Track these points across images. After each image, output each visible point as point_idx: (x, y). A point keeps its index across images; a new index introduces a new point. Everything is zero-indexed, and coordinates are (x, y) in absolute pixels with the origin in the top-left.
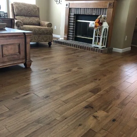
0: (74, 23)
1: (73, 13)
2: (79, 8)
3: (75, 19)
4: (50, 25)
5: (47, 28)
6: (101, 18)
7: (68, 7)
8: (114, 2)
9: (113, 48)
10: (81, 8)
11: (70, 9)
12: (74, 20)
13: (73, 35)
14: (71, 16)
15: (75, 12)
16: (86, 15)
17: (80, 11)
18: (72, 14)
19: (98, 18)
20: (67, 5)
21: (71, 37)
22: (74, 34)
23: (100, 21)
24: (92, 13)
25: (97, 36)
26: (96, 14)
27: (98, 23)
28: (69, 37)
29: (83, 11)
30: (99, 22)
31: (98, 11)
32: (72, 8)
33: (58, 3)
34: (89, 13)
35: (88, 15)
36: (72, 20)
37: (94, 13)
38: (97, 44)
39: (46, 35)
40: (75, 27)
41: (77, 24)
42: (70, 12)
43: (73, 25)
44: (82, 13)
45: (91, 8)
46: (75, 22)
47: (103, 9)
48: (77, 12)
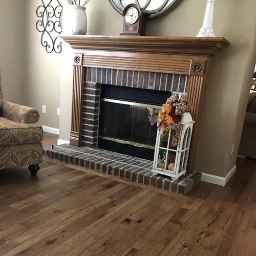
0: (96, 105)
1: (94, 80)
2: (109, 70)
3: (99, 96)
4: (33, 116)
5: (25, 126)
6: (176, 101)
7: (80, 64)
8: (206, 62)
9: (203, 174)
10: (115, 70)
11: (85, 69)
12: (96, 99)
13: (94, 135)
14: (88, 88)
15: (99, 79)
16: (129, 88)
17: (114, 76)
18: (92, 83)
19: (169, 100)
20: (76, 59)
21: (89, 140)
22: (98, 131)
23: (176, 111)
24: (146, 84)
25: (167, 149)
26: (157, 87)
27: (170, 114)
28: (84, 139)
29: (120, 77)
30: (172, 113)
31: (163, 81)
32: (90, 68)
33: (50, 50)
34: (136, 82)
35: (134, 89)
36: (91, 98)
37: (151, 84)
38: (167, 169)
39: (21, 147)
40: (98, 114)
41: (103, 107)
42: (84, 79)
43: (95, 111)
44: (119, 82)
45: (143, 72)
46: (99, 102)
47: (177, 76)
48: (104, 80)
